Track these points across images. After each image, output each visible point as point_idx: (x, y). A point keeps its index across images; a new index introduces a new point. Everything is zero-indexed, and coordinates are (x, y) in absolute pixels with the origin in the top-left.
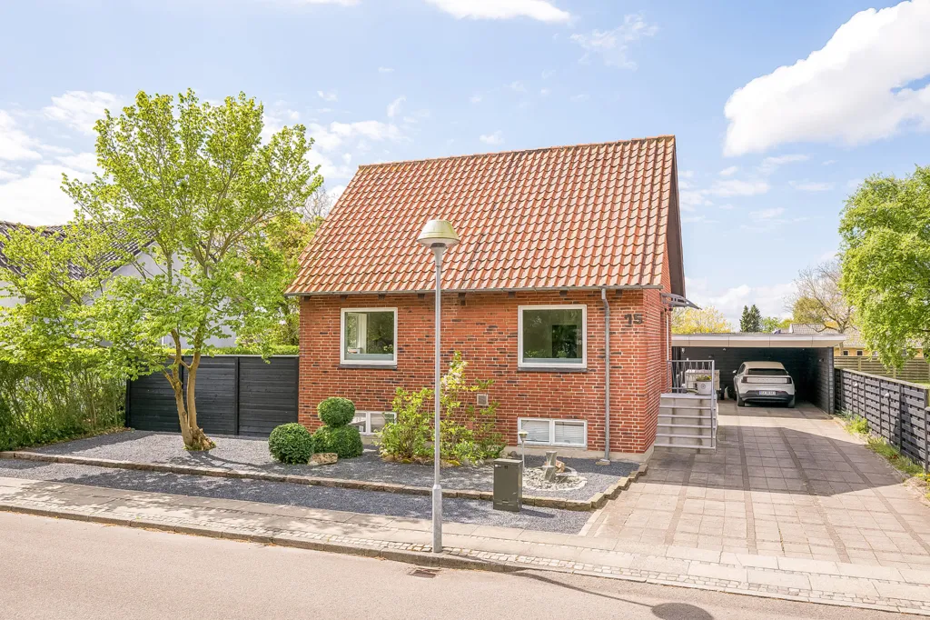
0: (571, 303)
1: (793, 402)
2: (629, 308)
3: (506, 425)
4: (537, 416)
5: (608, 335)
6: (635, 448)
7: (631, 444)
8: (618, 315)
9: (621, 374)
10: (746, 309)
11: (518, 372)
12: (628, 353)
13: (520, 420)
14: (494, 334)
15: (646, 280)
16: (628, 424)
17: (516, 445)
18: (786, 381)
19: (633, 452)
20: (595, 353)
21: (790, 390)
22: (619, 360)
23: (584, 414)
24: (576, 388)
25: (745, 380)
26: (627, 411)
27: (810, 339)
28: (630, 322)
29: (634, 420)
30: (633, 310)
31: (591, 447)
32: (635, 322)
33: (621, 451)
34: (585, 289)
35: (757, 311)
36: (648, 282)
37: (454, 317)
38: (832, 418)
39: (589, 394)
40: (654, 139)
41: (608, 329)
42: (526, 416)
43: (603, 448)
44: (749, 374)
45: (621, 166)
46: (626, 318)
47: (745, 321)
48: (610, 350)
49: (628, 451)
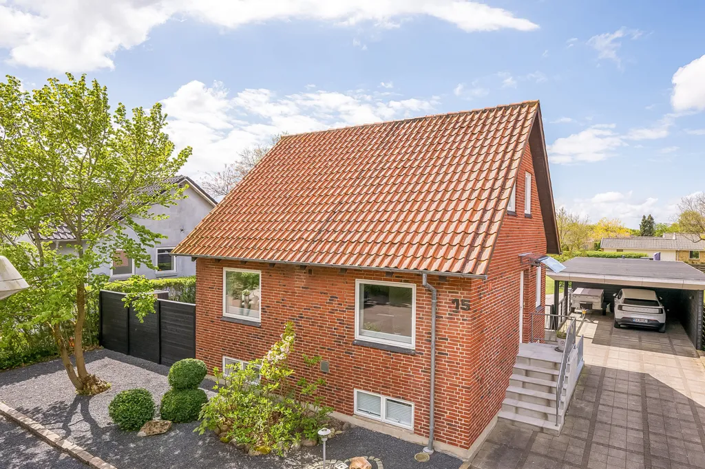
0: (401, 281)
1: (663, 329)
2: (457, 293)
3: (343, 393)
4: (370, 390)
5: (434, 319)
6: (459, 442)
7: (455, 437)
8: (446, 298)
9: (447, 362)
10: (644, 217)
11: (354, 345)
12: (455, 341)
13: (356, 391)
14: (335, 304)
15: (469, 268)
16: (453, 416)
17: (352, 415)
18: (657, 311)
19: (457, 445)
20: (423, 336)
21: (661, 319)
22: (445, 347)
23: (411, 397)
24: (405, 368)
25: (620, 308)
26: (453, 401)
27: (680, 282)
28: (457, 307)
29: (459, 412)
30: (461, 295)
31: (417, 431)
32: (462, 308)
33: (445, 442)
34: (407, 271)
35: (652, 219)
36: (470, 270)
37: (303, 284)
38: (699, 357)
39: (416, 377)
40: (518, 105)
41: (434, 313)
42: (360, 388)
43: (427, 435)
44: (625, 303)
45: (481, 132)
46: (453, 303)
47: (643, 226)
48: (436, 335)
49: (452, 444)
